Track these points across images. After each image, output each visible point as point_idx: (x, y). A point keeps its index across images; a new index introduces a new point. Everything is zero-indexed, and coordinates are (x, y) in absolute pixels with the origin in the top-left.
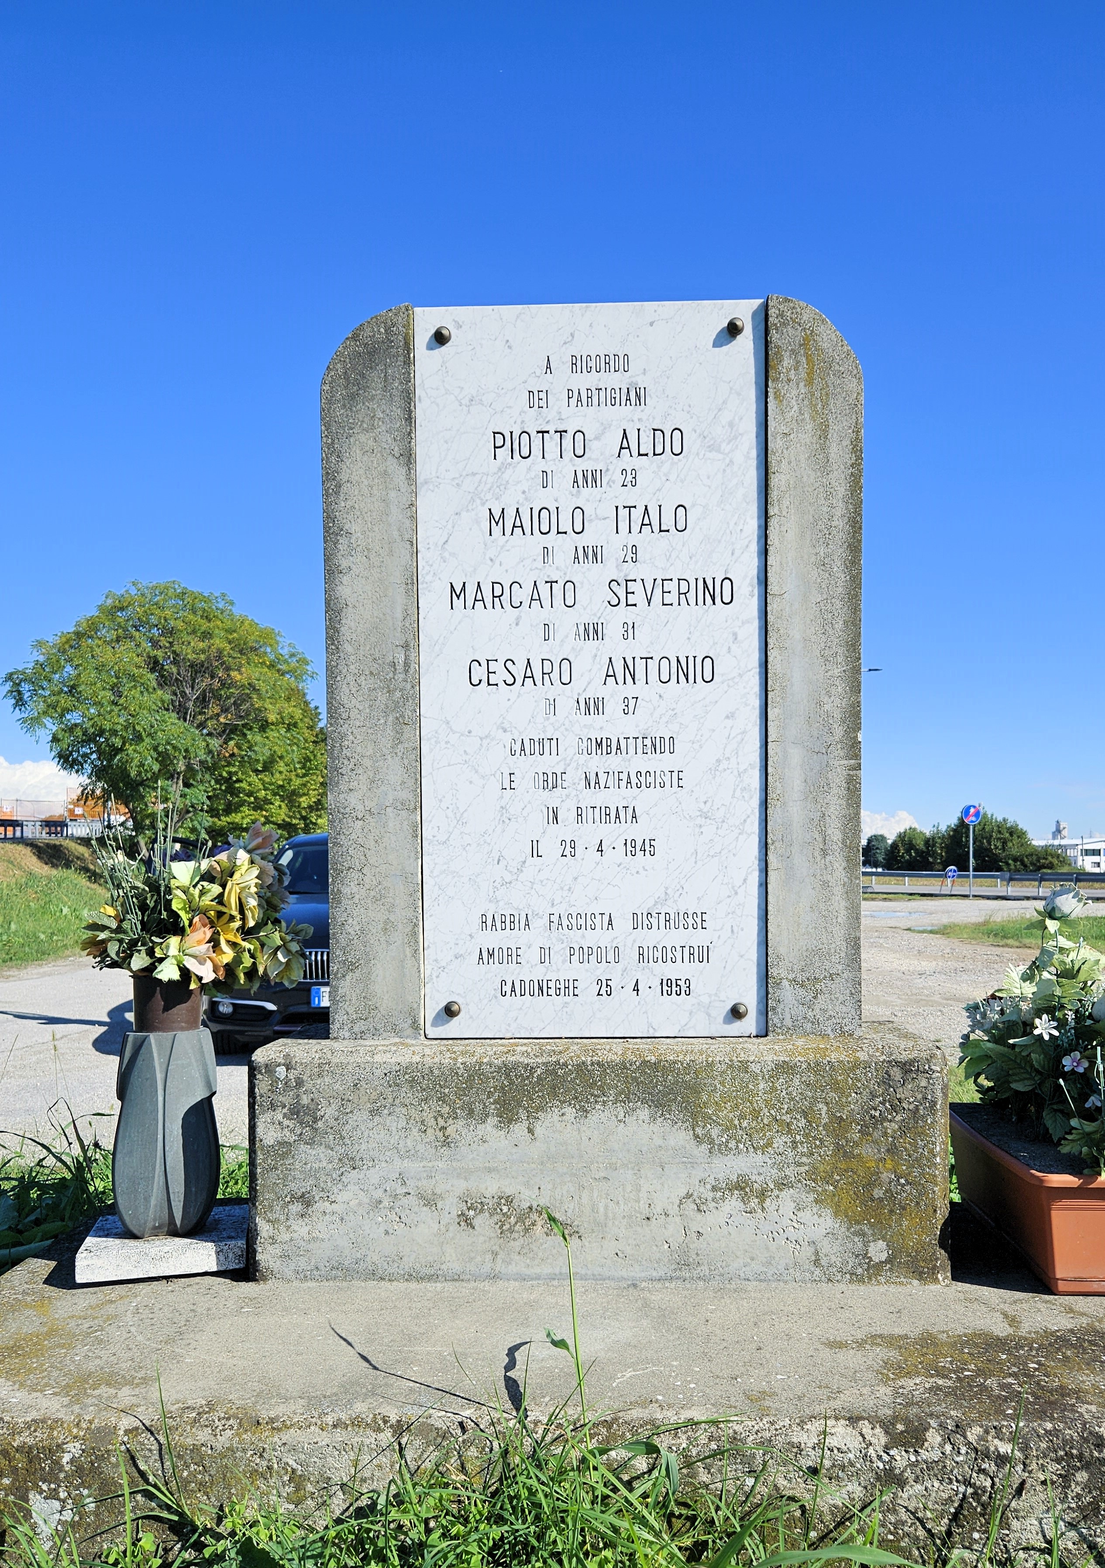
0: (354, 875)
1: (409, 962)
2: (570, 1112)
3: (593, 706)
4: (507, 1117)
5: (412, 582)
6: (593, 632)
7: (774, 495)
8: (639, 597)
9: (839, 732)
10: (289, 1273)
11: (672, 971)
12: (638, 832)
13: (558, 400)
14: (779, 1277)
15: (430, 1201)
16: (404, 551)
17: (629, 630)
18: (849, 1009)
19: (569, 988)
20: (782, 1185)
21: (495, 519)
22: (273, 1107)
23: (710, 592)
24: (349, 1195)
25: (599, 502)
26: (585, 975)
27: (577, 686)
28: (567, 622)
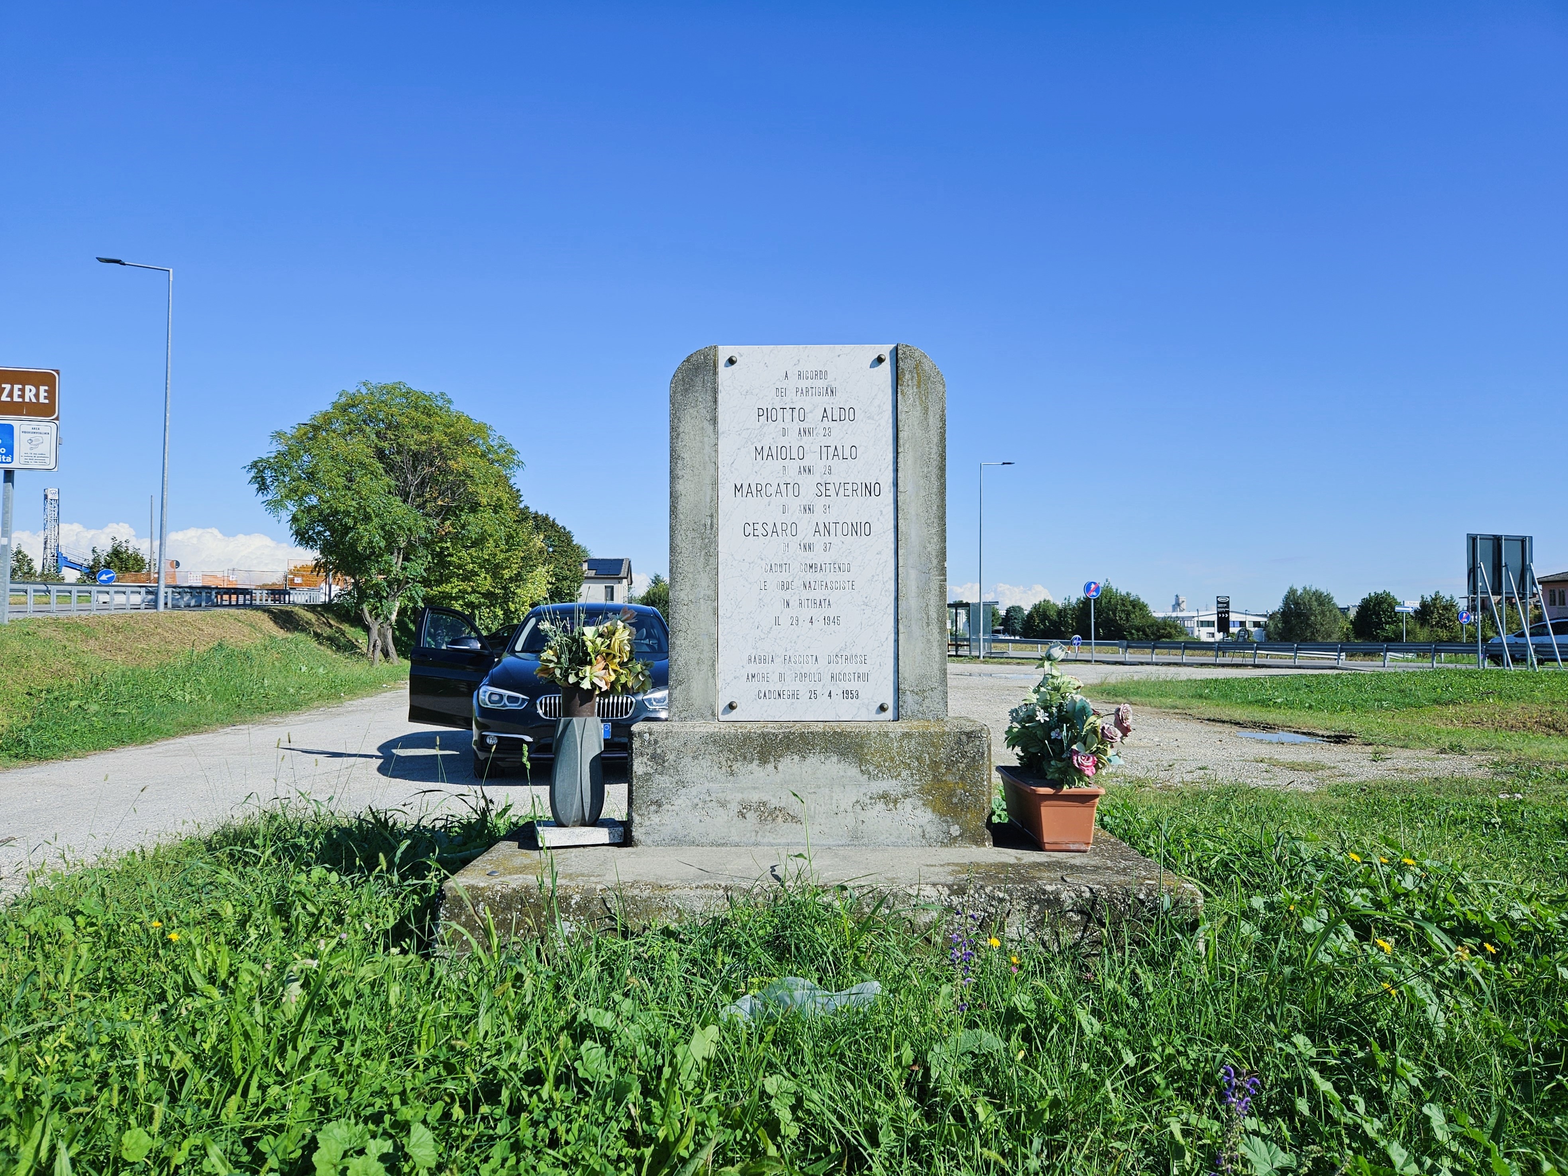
0: (682, 634)
1: (711, 680)
2: (796, 758)
3: (808, 547)
4: (764, 760)
5: (715, 483)
6: (808, 509)
7: (901, 442)
8: (832, 492)
9: (935, 562)
10: (649, 842)
11: (848, 686)
12: (831, 613)
13: (791, 393)
14: (904, 845)
15: (723, 805)
16: (711, 467)
17: (827, 508)
18: (941, 706)
19: (794, 695)
20: (906, 796)
21: (759, 451)
22: (642, 755)
23: (869, 490)
24: (681, 801)
25: (812, 444)
26: (803, 688)
27: (800, 537)
28: (795, 504)
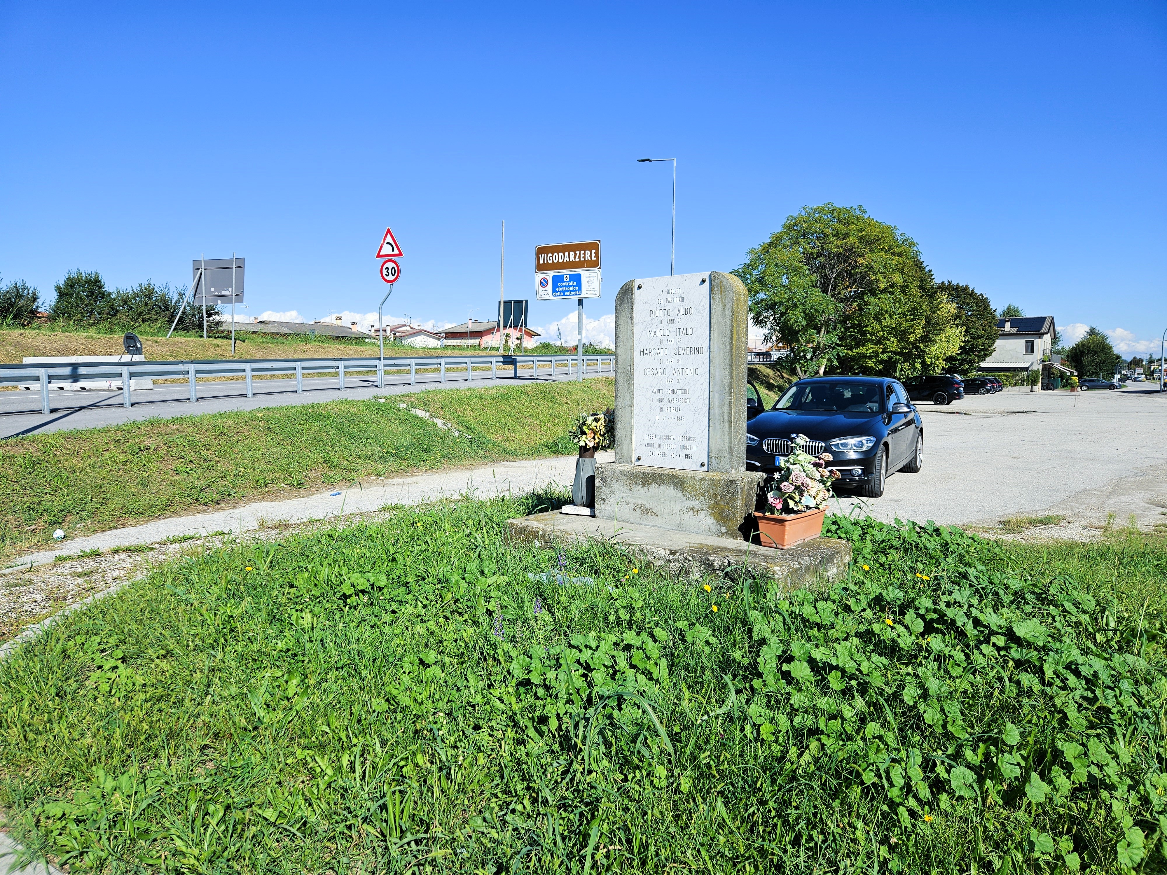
0: (620, 422)
1: (631, 445)
2: (657, 485)
3: (671, 381)
4: (644, 485)
5: (632, 350)
7: (712, 325)
8: (681, 352)
9: (727, 389)
10: (601, 517)
11: (689, 452)
12: (680, 414)
13: (664, 302)
14: (700, 533)
15: (628, 504)
16: (630, 341)
17: (679, 360)
19: (665, 455)
20: (702, 510)
21: (650, 332)
22: (598, 477)
23: (697, 351)
24: (612, 500)
25: (673, 327)
26: (668, 451)
27: (667, 375)
28: (666, 359)
